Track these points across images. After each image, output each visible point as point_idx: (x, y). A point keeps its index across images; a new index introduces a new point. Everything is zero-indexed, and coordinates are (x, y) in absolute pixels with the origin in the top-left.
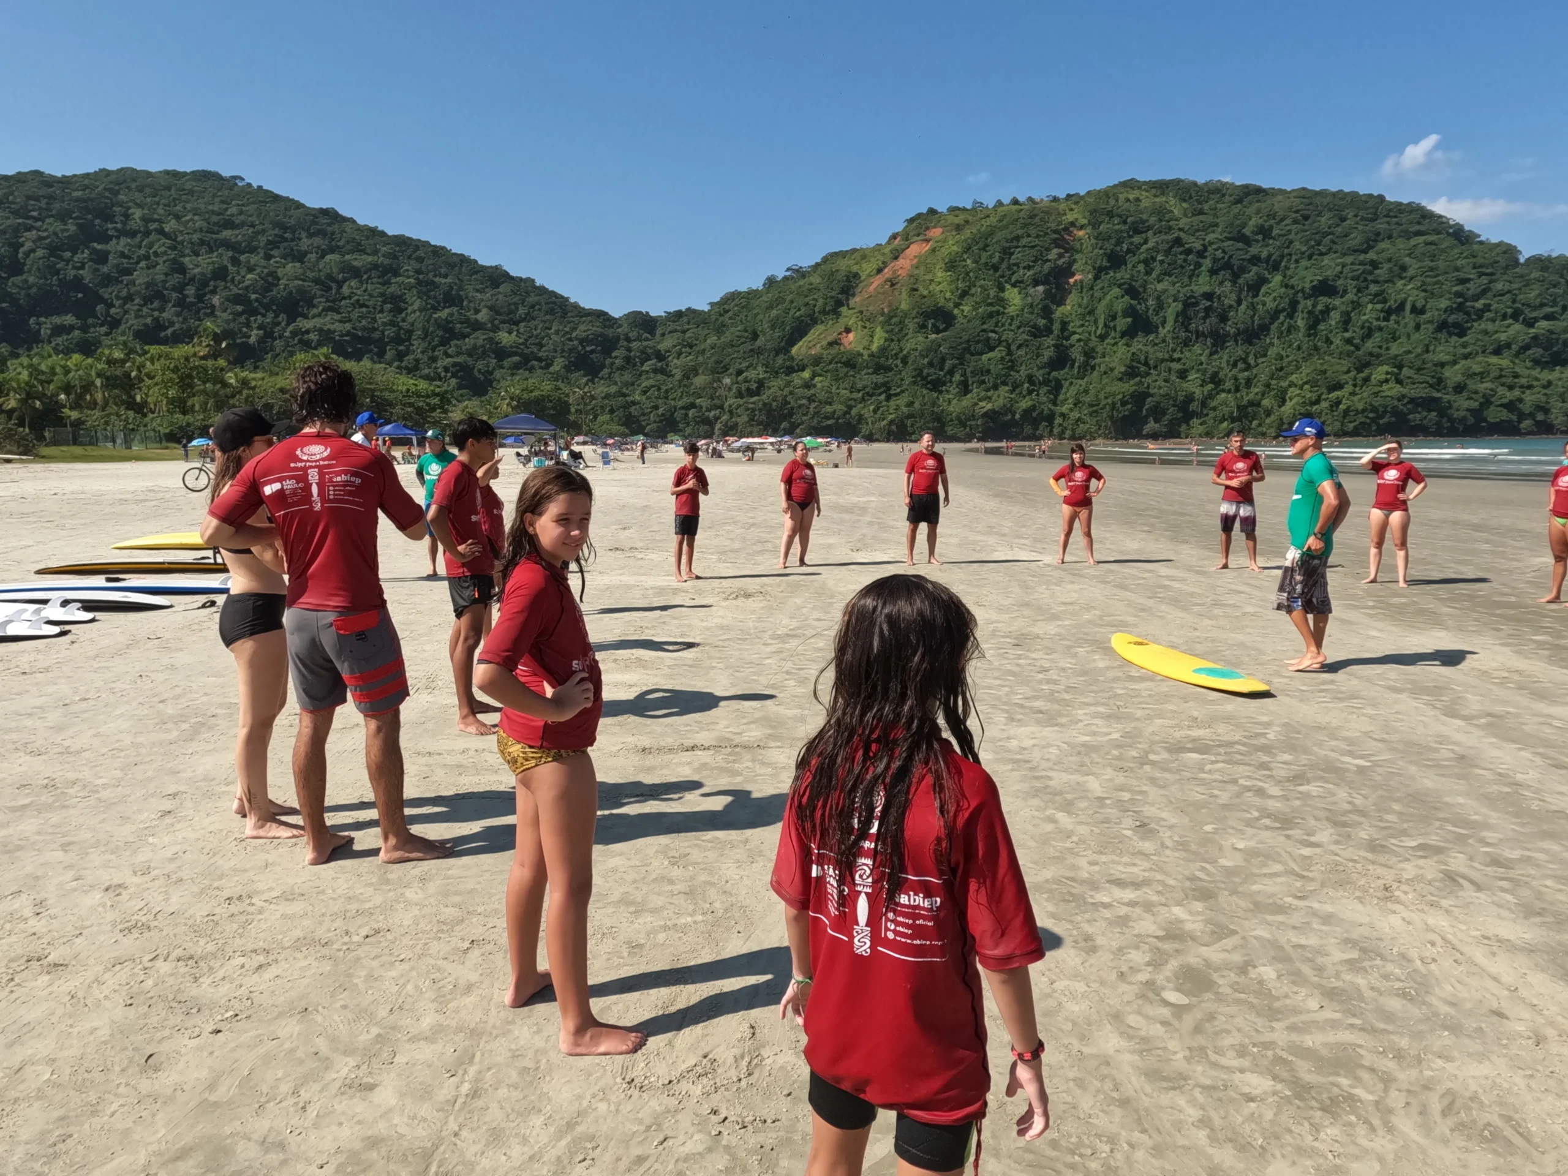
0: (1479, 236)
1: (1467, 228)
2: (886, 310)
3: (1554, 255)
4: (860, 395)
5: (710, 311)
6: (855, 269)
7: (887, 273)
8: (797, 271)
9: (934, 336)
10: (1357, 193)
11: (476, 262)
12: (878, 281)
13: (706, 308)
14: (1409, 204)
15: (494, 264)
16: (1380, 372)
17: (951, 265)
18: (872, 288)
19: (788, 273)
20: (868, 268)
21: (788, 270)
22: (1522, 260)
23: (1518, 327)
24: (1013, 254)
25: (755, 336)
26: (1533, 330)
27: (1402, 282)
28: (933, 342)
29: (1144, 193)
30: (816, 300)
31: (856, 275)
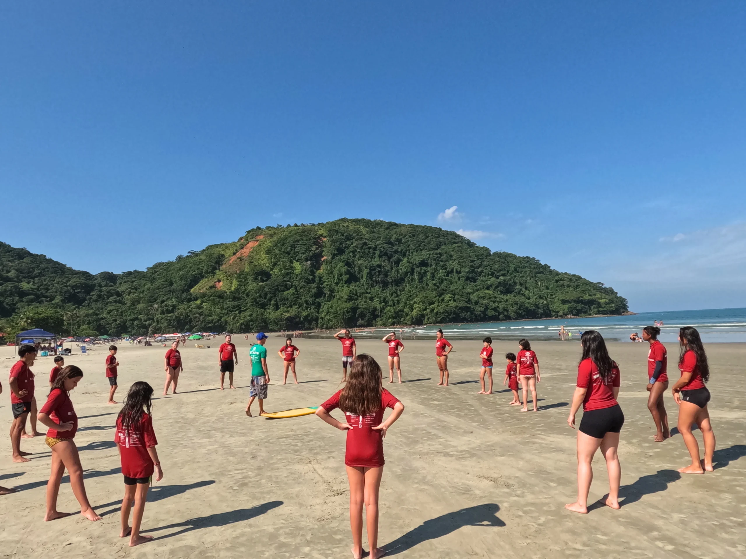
0: (476, 244)
1: (472, 241)
2: (238, 272)
3: (502, 252)
4: (226, 311)
5: (147, 272)
6: (222, 253)
7: (238, 255)
8: (193, 253)
9: (261, 283)
10: (431, 227)
11: (9, 246)
12: (234, 258)
13: (145, 270)
14: (450, 232)
15: (20, 247)
16: (447, 297)
17: (268, 252)
18: (231, 261)
19: (189, 254)
20: (228, 252)
21: (189, 252)
22: (492, 254)
23: (493, 279)
24: (296, 247)
25: (171, 284)
26: (499, 280)
27: (452, 261)
28: (261, 286)
29: (350, 224)
30: (203, 267)
31: (223, 256)
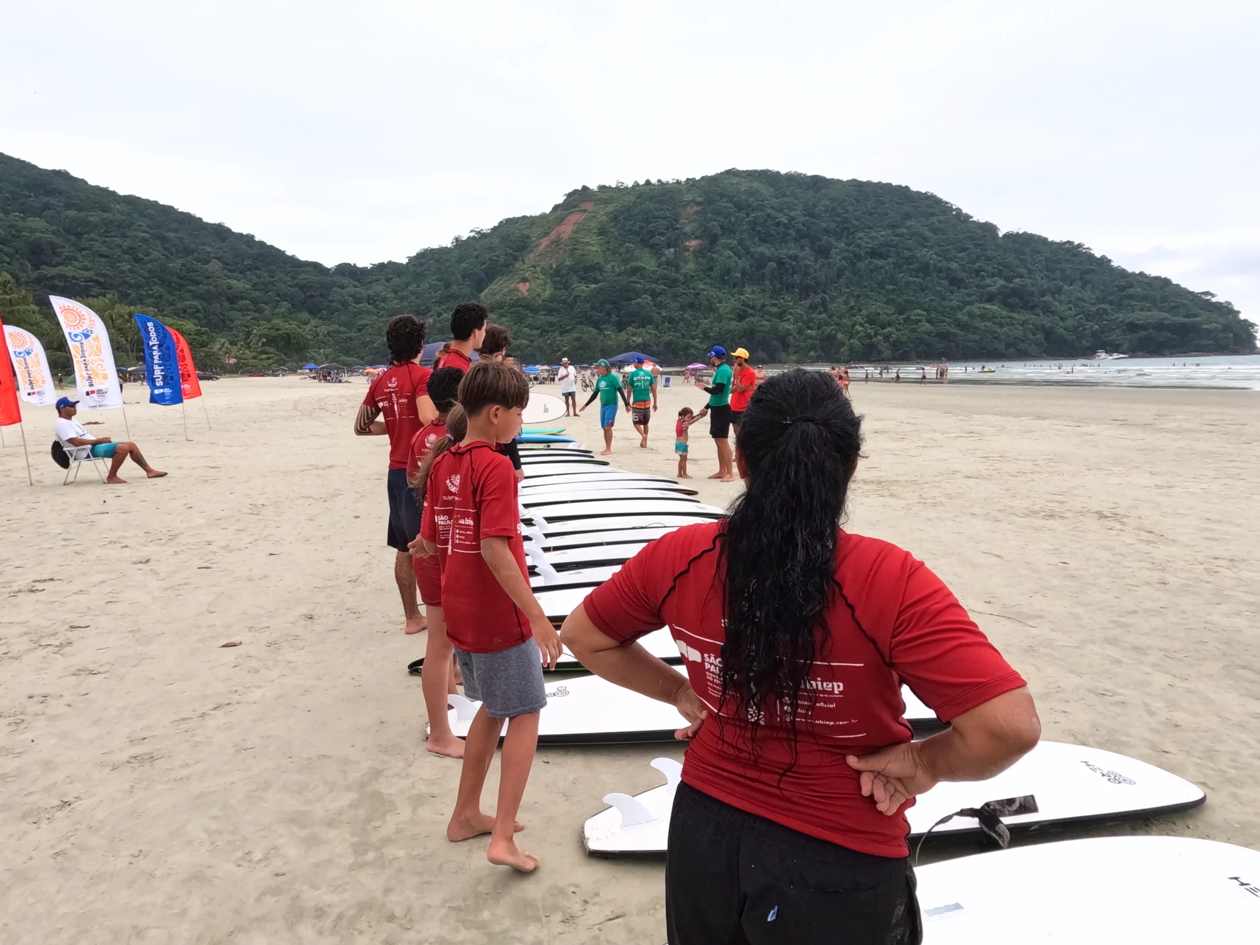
0: (972, 217)
1: (964, 211)
2: (554, 266)
3: (1021, 232)
5: (407, 264)
6: (525, 233)
7: (553, 235)
8: (479, 232)
9: (593, 286)
10: (891, 184)
11: (200, 219)
12: (545, 242)
13: (405, 261)
14: (926, 193)
15: (217, 222)
16: (917, 313)
17: (602, 232)
18: (541, 247)
19: (472, 234)
20: (536, 231)
21: (472, 231)
22: (1001, 235)
23: (1001, 282)
24: (650, 223)
25: (448, 285)
26: (1011, 285)
27: (926, 249)
28: (592, 290)
29: (743, 179)
30: (498, 257)
31: (528, 237)
